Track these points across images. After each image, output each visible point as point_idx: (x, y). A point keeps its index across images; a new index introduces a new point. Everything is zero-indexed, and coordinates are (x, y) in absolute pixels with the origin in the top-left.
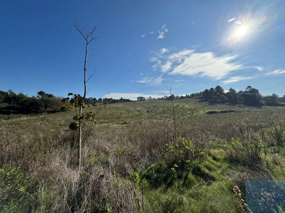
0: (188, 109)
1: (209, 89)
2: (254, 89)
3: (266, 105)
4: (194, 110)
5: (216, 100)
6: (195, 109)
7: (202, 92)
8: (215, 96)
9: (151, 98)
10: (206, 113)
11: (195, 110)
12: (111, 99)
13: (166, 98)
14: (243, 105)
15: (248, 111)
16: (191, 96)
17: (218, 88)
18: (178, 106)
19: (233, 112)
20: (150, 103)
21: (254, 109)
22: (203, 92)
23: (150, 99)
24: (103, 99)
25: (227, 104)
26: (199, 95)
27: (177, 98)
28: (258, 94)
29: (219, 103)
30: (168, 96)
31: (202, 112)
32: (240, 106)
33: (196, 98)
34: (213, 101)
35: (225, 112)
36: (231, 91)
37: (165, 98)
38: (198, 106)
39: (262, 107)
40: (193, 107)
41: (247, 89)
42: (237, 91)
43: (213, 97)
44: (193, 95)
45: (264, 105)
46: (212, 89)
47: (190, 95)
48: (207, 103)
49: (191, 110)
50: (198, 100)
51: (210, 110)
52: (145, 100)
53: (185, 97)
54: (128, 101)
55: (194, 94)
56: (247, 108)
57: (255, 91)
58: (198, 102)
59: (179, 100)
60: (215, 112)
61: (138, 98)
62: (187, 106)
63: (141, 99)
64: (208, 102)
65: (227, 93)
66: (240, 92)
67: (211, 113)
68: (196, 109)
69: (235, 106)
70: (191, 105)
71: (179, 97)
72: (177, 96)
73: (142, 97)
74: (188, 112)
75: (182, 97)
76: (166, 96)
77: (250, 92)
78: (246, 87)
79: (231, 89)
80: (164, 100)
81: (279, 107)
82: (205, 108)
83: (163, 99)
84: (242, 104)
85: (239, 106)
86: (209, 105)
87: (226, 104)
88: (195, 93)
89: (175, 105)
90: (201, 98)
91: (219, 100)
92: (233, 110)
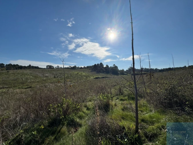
0: (84, 76)
1: (96, 64)
6: (88, 76)
8: (99, 69)
9: (59, 67)
10: (94, 78)
12: (17, 65)
15: (113, 77)
17: (101, 64)
18: (78, 73)
19: (107, 78)
20: (58, 70)
21: (116, 76)
22: (93, 66)
23: (58, 68)
24: (6, 65)
25: (105, 73)
26: (91, 67)
28: (118, 69)
29: (101, 72)
30: (72, 66)
31: (92, 78)
33: (90, 69)
34: (98, 71)
35: (104, 78)
38: (90, 74)
40: (87, 74)
42: (109, 66)
44: (88, 67)
45: (119, 74)
46: (98, 64)
47: (86, 67)
49: (86, 76)
50: (91, 70)
51: (97, 77)
52: (54, 68)
53: (83, 68)
54: (37, 68)
56: (113, 76)
57: (116, 67)
59: (79, 70)
60: (99, 78)
61: (47, 66)
62: (84, 74)
63: (50, 67)
64: (96, 72)
65: (105, 67)
66: (111, 67)
67: (97, 78)
69: (108, 74)
72: (78, 67)
73: (51, 66)
74: (84, 78)
75: (81, 68)
76: (71, 66)
77: (114, 67)
78: (113, 65)
79: (107, 65)
80: (69, 69)
81: (125, 76)
82: (94, 75)
84: (111, 73)
85: (110, 75)
88: (89, 66)
89: (76, 73)
90: (92, 69)
91: (101, 71)
92: (107, 76)
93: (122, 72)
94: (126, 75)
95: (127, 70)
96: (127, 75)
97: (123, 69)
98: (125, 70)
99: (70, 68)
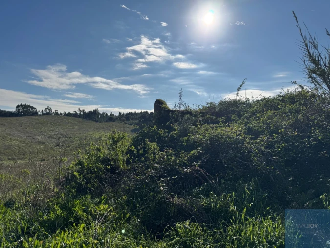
9: (51, 110)
13: (82, 113)
23: (48, 114)
27: (104, 116)
37: (80, 114)
52: (36, 113)
61: (18, 106)
63: (27, 110)
71: (107, 114)
72: (104, 113)
73: (30, 106)
75: (112, 117)
76: (83, 111)
83: (75, 115)
99: (80, 116)
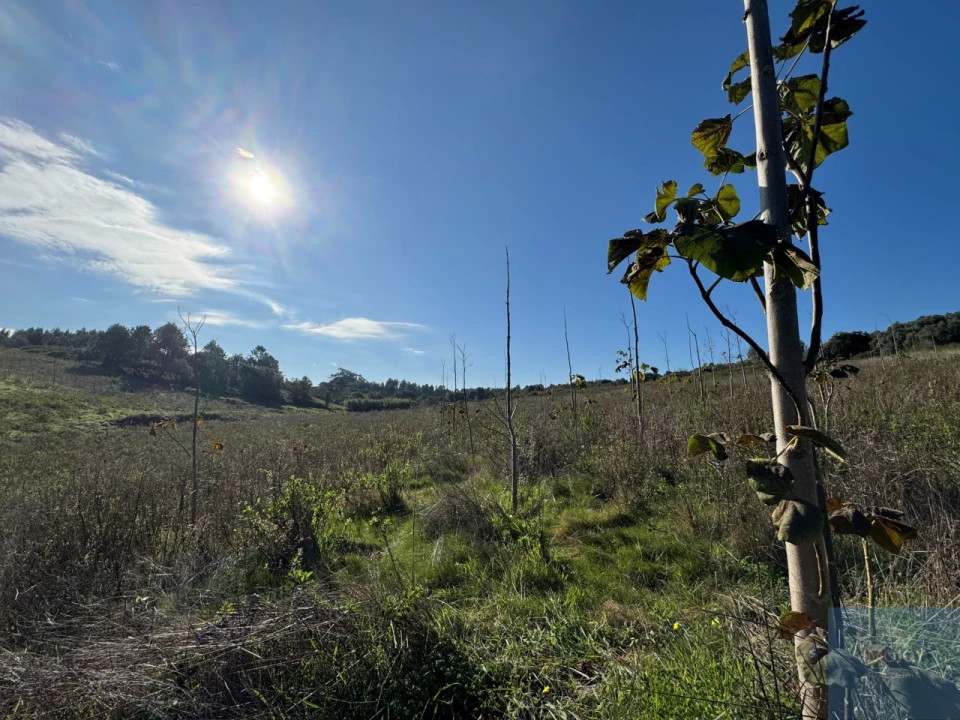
0: (7, 401)
2: (271, 358)
3: (290, 404)
4: (48, 405)
5: (156, 373)
6: (52, 403)
7: (93, 332)
8: (150, 359)
10: (112, 423)
11: (54, 407)
14: (238, 400)
15: (255, 418)
16: (25, 340)
17: (170, 333)
19: (216, 421)
21: (268, 414)
22: (101, 334)
25: (193, 393)
26: (74, 344)
28: (277, 371)
29: (165, 386)
31: (91, 417)
32: (233, 403)
33: (61, 355)
34: (146, 375)
36: (212, 349)
38: (67, 390)
39: (282, 409)
40: (37, 391)
41: (256, 353)
43: (143, 362)
45: (286, 404)
46: (143, 331)
48: (114, 382)
49: (28, 406)
51: (131, 412)
55: (40, 330)
56: (251, 410)
57: (270, 363)
58: (70, 371)
60: (157, 419)
64: (117, 379)
65: (197, 355)
66: (237, 358)
68: (61, 402)
69: (219, 400)
70: (25, 381)
74: (11, 416)
77: (261, 363)
78: (254, 347)
79: (211, 346)
81: (314, 411)
82: (104, 399)
84: (238, 396)
85: (228, 401)
86: (123, 389)
87: (188, 392)
90: (81, 357)
91: (167, 377)
92: (217, 412)
93: (302, 394)
94: (319, 406)
95: (323, 384)
96: (325, 407)
97: (305, 378)
98: (316, 384)
